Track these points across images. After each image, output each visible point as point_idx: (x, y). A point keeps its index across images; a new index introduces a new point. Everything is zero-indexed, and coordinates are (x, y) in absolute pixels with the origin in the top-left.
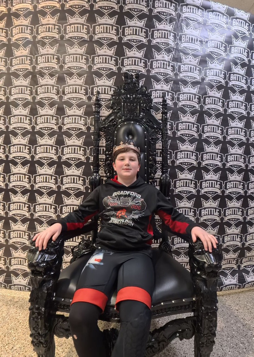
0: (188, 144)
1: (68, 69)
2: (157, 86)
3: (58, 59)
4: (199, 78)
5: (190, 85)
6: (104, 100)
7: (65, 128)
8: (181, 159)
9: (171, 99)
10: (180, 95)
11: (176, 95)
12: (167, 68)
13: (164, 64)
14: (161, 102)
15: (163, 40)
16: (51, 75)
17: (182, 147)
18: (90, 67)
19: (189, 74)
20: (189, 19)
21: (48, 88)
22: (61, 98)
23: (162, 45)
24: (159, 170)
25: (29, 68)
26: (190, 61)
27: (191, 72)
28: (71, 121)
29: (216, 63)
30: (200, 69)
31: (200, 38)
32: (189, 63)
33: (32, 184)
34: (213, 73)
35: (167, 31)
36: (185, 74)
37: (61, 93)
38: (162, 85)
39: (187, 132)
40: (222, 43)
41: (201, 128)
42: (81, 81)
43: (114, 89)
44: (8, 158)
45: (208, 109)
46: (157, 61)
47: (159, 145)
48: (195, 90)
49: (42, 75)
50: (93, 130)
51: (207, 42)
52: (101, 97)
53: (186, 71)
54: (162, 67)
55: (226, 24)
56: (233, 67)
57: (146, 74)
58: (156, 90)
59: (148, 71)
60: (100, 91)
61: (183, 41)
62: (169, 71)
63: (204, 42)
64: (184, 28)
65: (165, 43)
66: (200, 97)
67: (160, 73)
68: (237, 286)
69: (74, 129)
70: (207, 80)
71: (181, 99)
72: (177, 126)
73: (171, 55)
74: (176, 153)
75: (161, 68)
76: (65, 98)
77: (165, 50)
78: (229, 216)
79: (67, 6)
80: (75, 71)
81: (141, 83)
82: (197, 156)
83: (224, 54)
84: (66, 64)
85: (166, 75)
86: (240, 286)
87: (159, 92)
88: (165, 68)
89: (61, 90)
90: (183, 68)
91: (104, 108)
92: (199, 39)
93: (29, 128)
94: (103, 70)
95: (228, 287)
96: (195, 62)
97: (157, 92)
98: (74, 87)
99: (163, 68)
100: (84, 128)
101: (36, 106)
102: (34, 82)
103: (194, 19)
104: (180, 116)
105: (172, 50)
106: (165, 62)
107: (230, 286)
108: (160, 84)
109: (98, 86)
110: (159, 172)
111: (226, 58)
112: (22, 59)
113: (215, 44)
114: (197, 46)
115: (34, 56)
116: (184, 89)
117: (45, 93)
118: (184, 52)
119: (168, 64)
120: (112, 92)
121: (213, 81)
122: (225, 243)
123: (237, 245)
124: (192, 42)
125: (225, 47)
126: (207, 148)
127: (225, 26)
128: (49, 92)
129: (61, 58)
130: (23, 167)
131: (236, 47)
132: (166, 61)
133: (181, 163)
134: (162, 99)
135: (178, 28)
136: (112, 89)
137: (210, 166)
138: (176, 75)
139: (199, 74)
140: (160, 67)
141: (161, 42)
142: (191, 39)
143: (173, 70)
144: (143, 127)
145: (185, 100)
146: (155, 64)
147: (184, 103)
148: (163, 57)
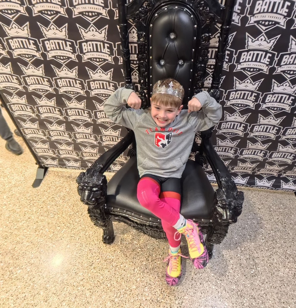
0: (264, 39)
7: (76, 12)
17: (252, 43)
39: (268, 17)
69: (90, 14)
74: (240, 53)
100: (104, 13)
133: (244, 69)
144: (192, 16)
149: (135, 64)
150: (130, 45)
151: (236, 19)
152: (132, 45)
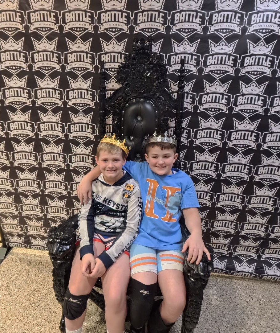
0: (213, 121)
1: (70, 31)
2: (178, 48)
4: (238, 30)
6: (113, 70)
7: (70, 103)
8: (202, 138)
10: (209, 57)
11: (202, 58)
12: (194, 21)
17: (204, 124)
19: (224, 26)
21: (47, 55)
25: (21, 27)
26: (229, 5)
27: (227, 22)
28: (77, 95)
29: (269, 1)
30: (242, 14)
32: (227, 8)
33: (39, 162)
34: (261, 19)
36: (218, 26)
38: (185, 46)
39: (213, 105)
41: (233, 100)
42: (86, 47)
43: (125, 56)
45: (246, 72)
46: (180, 12)
52: (110, 67)
53: (220, 22)
57: (165, 33)
58: (176, 54)
59: (168, 29)
60: (109, 59)
62: (196, 25)
66: (236, 57)
67: (183, 29)
69: (81, 105)
70: (251, 30)
71: (210, 63)
72: (201, 99)
74: (196, 132)
75: (185, 21)
76: (69, 68)
80: (78, 33)
82: (222, 135)
84: (66, 24)
85: (191, 31)
86: (256, 275)
87: (180, 55)
88: (191, 21)
90: (217, 17)
94: (112, 31)
96: (236, 5)
97: (178, 56)
98: (78, 54)
99: (189, 21)
100: (91, 104)
101: (34, 77)
102: (29, 46)
104: (206, 86)
106: (192, 13)
108: (182, 44)
109: (106, 53)
112: (9, 14)
116: (215, 48)
119: (195, 15)
120: (122, 61)
122: (244, 230)
123: (259, 235)
128: (49, 60)
130: (28, 144)
132: (193, 11)
133: (201, 143)
136: (123, 56)
138: (205, 29)
139: (239, 23)
143: (202, 23)
144: (153, 105)
145: (214, 64)
146: (177, 18)
147: (212, 68)
148: (190, 5)
151: (190, 107)
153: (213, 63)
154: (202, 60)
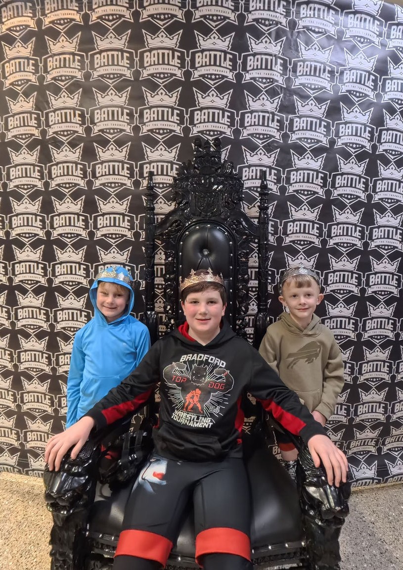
0: (303, 258)
1: (100, 133)
2: (252, 159)
3: (82, 116)
4: (325, 141)
5: (308, 154)
6: (161, 186)
7: (99, 234)
9: (275, 181)
10: (292, 173)
11: (284, 174)
12: (270, 125)
13: (264, 117)
14: (257, 187)
15: (263, 73)
16: (73, 145)
17: (293, 262)
18: (136, 129)
19: (308, 134)
20: (311, 30)
21: (68, 167)
22: (90, 183)
23: (261, 82)
24: (253, 302)
25: (36, 132)
26: (311, 110)
27: (311, 130)
28: (108, 222)
29: (356, 111)
30: (328, 123)
31: (330, 66)
32: (309, 113)
33: (52, 323)
34: (350, 131)
35: (271, 55)
36: (300, 135)
37: (89, 175)
38: (260, 156)
39: (301, 237)
40: (370, 74)
41: (325, 230)
42: (121, 154)
43: (178, 167)
44: (12, 283)
45: (338, 195)
46: (252, 112)
47: (254, 261)
48: (316, 164)
49: (58, 144)
50: (144, 237)
51: (342, 73)
52: (157, 181)
53: (303, 130)
54: (261, 124)
55: (378, 36)
56: (387, 117)
57: (233, 138)
58: (249, 166)
59: (237, 132)
60: (155, 170)
61: (298, 74)
62: (273, 130)
63: (337, 73)
64: (303, 48)
65: (266, 78)
66: (325, 175)
67: (256, 134)
68: (375, 481)
69: (114, 236)
70: (340, 143)
71: (293, 180)
72: (285, 228)
73: (277, 101)
75: (259, 125)
76: (97, 184)
77: (266, 91)
78: (367, 373)
79: (94, 18)
80: (111, 136)
81: (224, 155)
83: (371, 94)
84: (95, 124)
85: (267, 138)
86: (379, 480)
87: (254, 168)
88: (266, 124)
89: (89, 170)
90: (298, 123)
91: (161, 200)
92: (328, 68)
93: (41, 234)
94: (159, 133)
95: (361, 482)
96: (319, 111)
97: (251, 168)
98: (111, 164)
99: (263, 125)
100: (129, 234)
101: (51, 198)
102: (45, 158)
103: (320, 30)
104: (291, 211)
105: (279, 91)
106: (267, 115)
107: (364, 481)
108: (257, 154)
109: (150, 163)
110: (253, 305)
111: (375, 101)
112: (24, 117)
113: (357, 76)
114: (324, 82)
115: (42, 113)
116: (299, 162)
117: (64, 175)
118: (301, 93)
119: (271, 118)
120: (174, 173)
121: (349, 146)
122: (358, 416)
123: (377, 419)
124: (315, 75)
125: (375, 81)
126: (334, 264)
127: (376, 40)
128: (70, 173)
129: (87, 114)
130: (37, 296)
131: (395, 79)
132: (268, 112)
134: (260, 181)
135: (291, 48)
136: (175, 166)
137: (340, 293)
138: (285, 137)
139: (325, 133)
140: (257, 123)
141: (259, 78)
142: (313, 69)
143: (281, 128)
144: (226, 233)
145: (300, 182)
146: (248, 119)
147: (297, 187)
148: (263, 105)
149: (160, 289)
150: (155, 267)
151: (271, 239)
152: (158, 267)
153: (298, 181)
154: (283, 176)
